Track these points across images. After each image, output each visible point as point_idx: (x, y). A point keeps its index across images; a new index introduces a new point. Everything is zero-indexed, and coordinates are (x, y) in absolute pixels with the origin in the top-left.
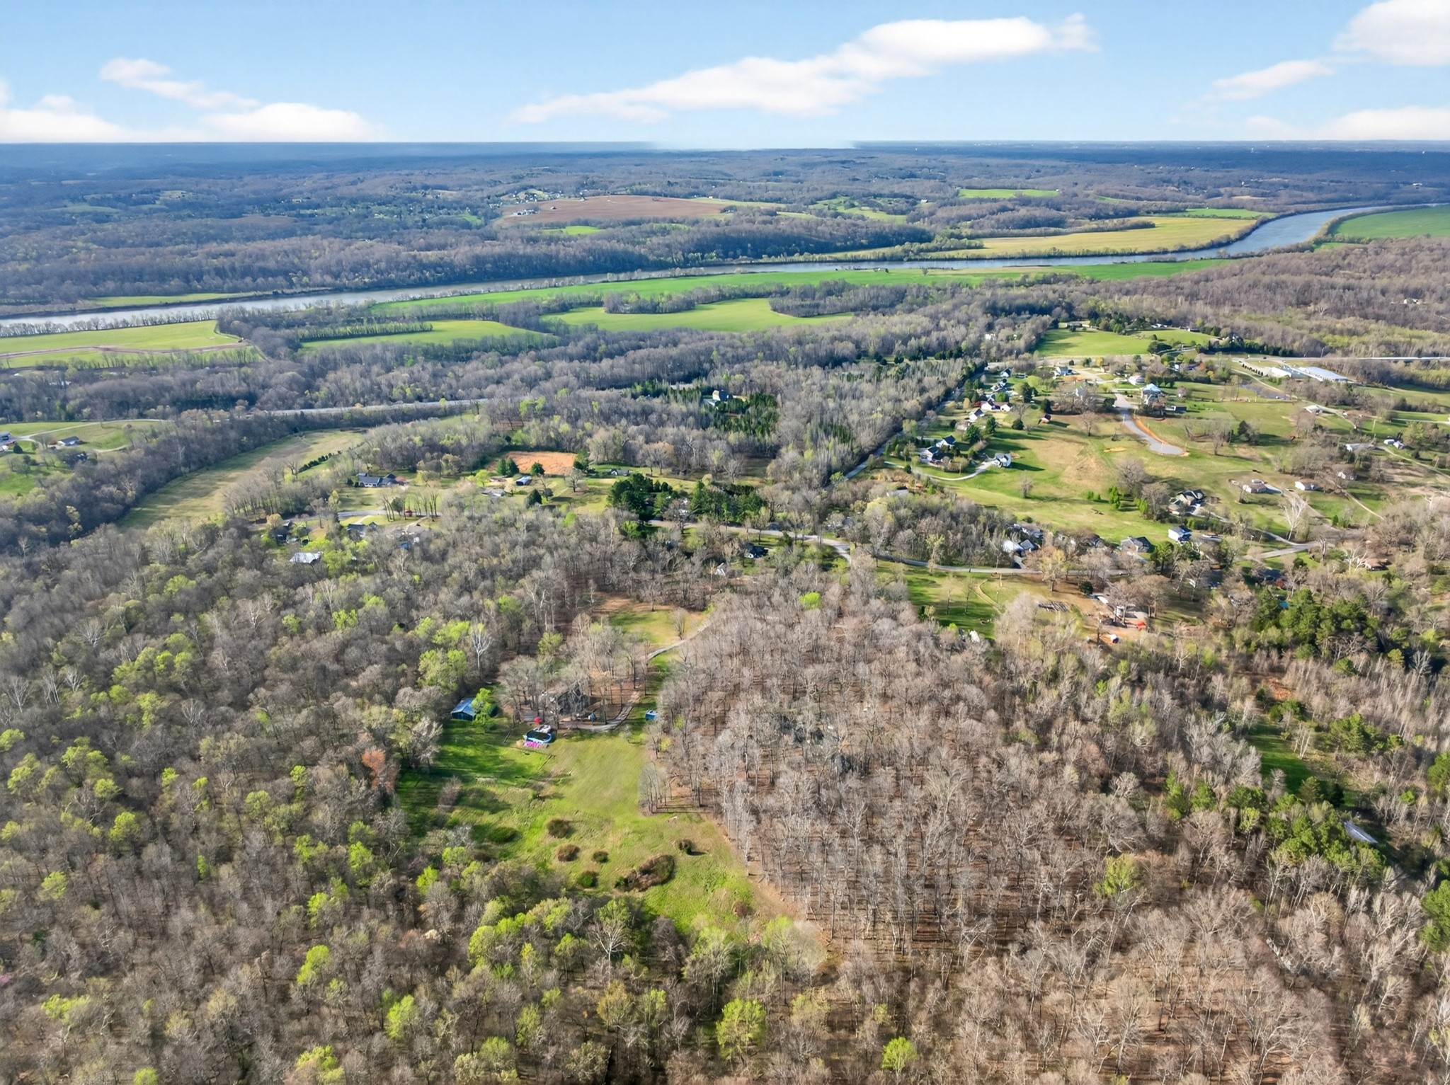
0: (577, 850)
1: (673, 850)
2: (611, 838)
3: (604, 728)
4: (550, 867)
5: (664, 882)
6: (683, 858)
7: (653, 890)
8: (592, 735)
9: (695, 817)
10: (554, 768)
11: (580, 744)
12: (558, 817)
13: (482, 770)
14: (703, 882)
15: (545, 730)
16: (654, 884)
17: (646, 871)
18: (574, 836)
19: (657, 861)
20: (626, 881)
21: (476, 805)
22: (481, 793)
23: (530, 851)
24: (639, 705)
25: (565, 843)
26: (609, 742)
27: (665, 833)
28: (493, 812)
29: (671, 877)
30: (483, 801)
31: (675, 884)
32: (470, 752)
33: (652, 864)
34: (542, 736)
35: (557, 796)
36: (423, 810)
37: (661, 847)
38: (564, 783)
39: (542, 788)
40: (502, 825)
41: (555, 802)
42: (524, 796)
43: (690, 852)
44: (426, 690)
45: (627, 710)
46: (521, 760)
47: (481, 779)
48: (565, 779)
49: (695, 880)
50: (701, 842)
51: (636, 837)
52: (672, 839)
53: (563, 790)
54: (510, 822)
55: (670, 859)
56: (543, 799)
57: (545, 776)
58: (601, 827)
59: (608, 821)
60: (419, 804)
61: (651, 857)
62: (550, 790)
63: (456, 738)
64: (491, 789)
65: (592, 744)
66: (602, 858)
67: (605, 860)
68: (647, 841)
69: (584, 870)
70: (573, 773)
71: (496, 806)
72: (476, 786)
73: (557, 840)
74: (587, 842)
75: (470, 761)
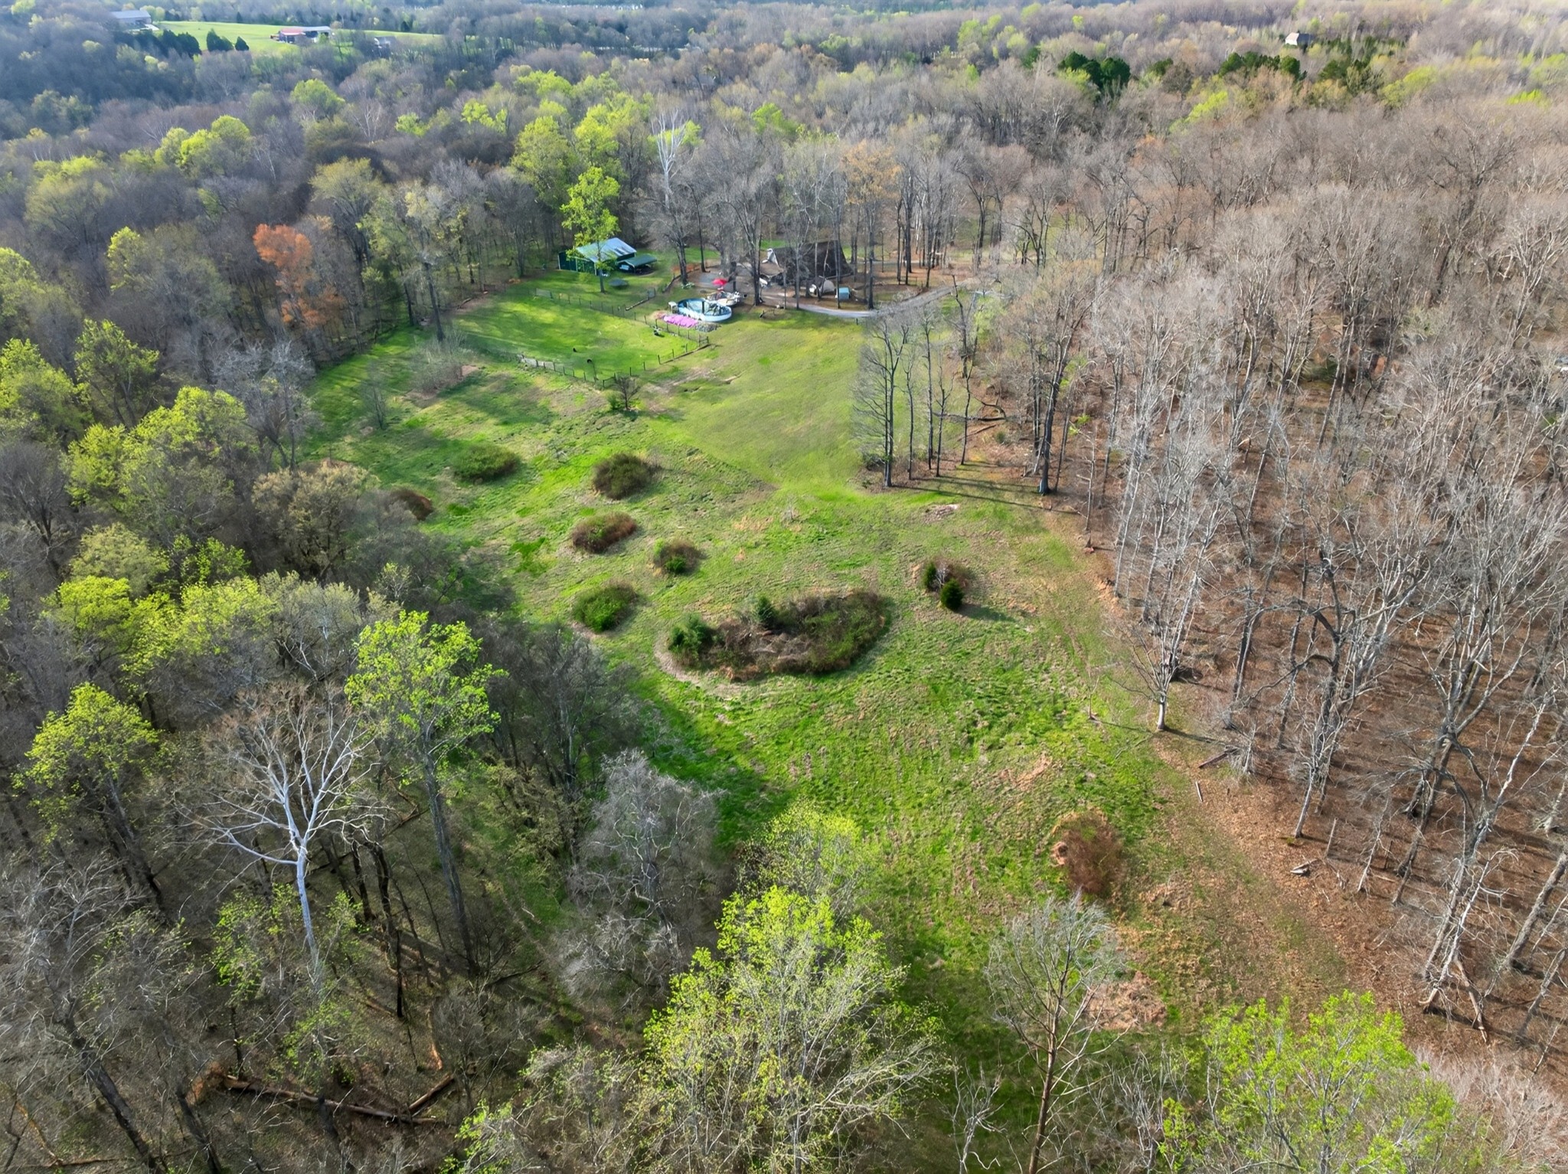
0: (634, 532)
1: (902, 586)
5: (824, 671)
6: (922, 617)
7: (780, 686)
9: (1018, 516)
10: (700, 367)
12: (638, 454)
13: (545, 348)
14: (965, 709)
15: (726, 301)
16: (793, 669)
17: (782, 625)
18: (654, 500)
19: (833, 603)
20: (707, 636)
23: (522, 512)
25: (614, 511)
26: (856, 339)
27: (903, 537)
28: (507, 422)
29: (854, 661)
30: (502, 398)
31: (861, 687)
32: (547, 316)
33: (813, 608)
34: (709, 308)
35: (670, 415)
37: (868, 569)
38: (705, 395)
39: (644, 393)
40: (504, 448)
41: (655, 426)
42: (594, 402)
43: (955, 601)
46: (638, 344)
47: (531, 362)
48: (710, 389)
49: (938, 693)
51: (809, 533)
52: (917, 554)
53: (692, 405)
54: (525, 446)
55: (878, 610)
56: (633, 416)
57: (669, 376)
59: (759, 486)
61: (822, 588)
62: (663, 400)
64: (539, 381)
65: (815, 337)
66: (682, 563)
67: (685, 571)
68: (838, 547)
69: (619, 579)
70: (740, 380)
72: (510, 372)
73: (599, 501)
74: (670, 520)
75: (534, 330)
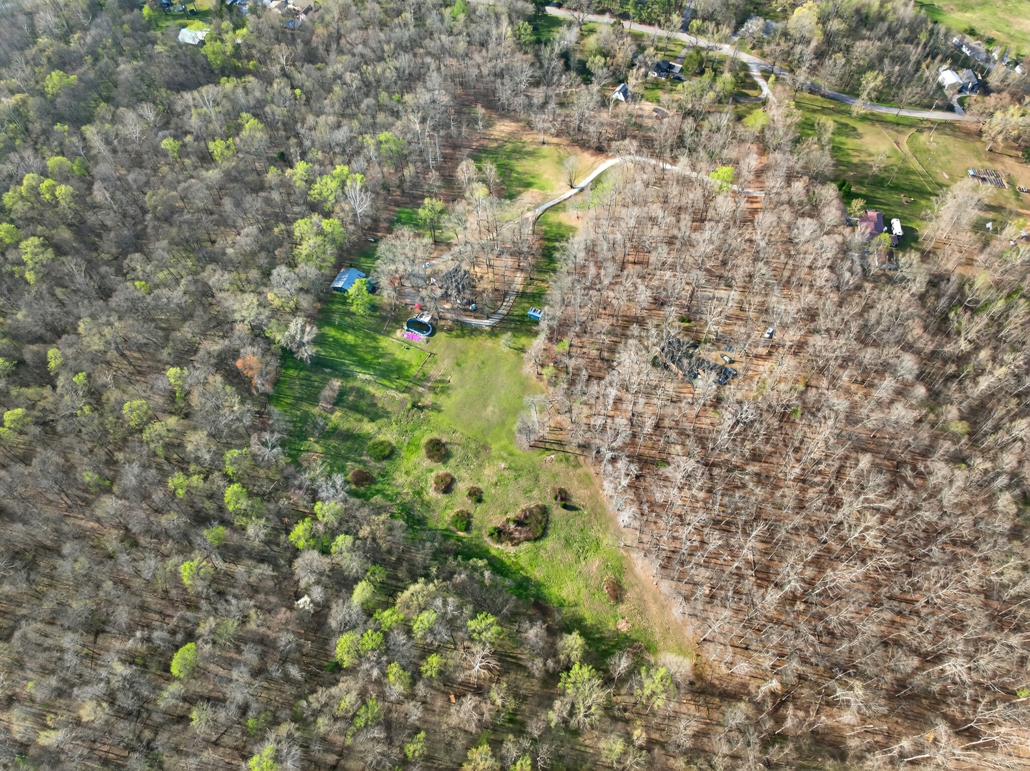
0: (453, 480)
1: (549, 500)
2: (487, 471)
3: (485, 323)
4: (426, 498)
5: (536, 539)
6: (557, 512)
7: (526, 545)
8: (475, 331)
9: (572, 460)
10: (435, 372)
11: (459, 342)
12: (435, 435)
13: (363, 363)
14: (576, 547)
15: (426, 319)
16: (528, 539)
17: (519, 523)
18: (452, 462)
19: (532, 512)
20: (499, 531)
21: (355, 408)
22: (361, 394)
23: (407, 473)
24: (522, 295)
25: (441, 470)
26: (489, 343)
27: (542, 477)
28: (372, 420)
29: (544, 534)
30: (363, 403)
31: (549, 543)
32: (350, 338)
33: (526, 515)
34: (421, 327)
35: (436, 408)
36: (305, 407)
37: (535, 493)
38: (443, 391)
39: (421, 395)
40: (381, 437)
41: (433, 415)
42: (403, 402)
43: (565, 507)
44: (302, 268)
45: (510, 301)
46: (401, 355)
47: (362, 375)
48: (442, 387)
49: (567, 542)
50: (579, 495)
51: (512, 474)
52: (548, 485)
53: (442, 400)
54: (389, 435)
55: (544, 510)
56: (421, 409)
57: (424, 378)
58: (477, 455)
59: (486, 447)
60: (299, 399)
61: (526, 506)
62: (428, 399)
63: (336, 319)
64: (371, 389)
65: (471, 344)
66: (477, 496)
67: (480, 500)
68: (523, 482)
69: (459, 508)
70: (453, 379)
71: (374, 413)
72: (357, 384)
73: (434, 465)
74: (463, 473)
75: (350, 350)
